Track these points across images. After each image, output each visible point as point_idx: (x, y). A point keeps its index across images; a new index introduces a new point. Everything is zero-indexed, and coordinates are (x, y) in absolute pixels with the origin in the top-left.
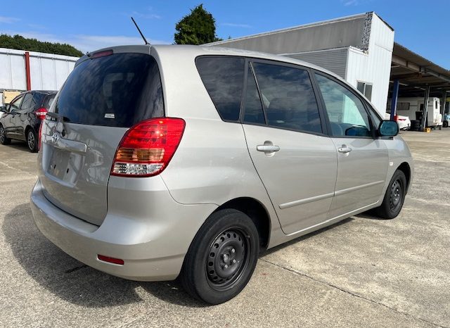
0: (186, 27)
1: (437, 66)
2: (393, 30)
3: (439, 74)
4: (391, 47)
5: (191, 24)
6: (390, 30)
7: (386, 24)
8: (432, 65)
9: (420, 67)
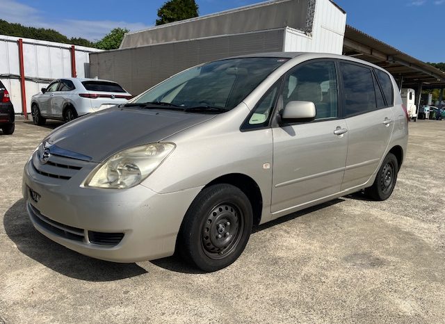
0: (167, 13)
1: (406, 55)
2: (344, 12)
3: (410, 64)
4: (342, 31)
5: (173, 10)
6: (341, 13)
7: (336, 5)
8: (399, 53)
9: (388, 56)
